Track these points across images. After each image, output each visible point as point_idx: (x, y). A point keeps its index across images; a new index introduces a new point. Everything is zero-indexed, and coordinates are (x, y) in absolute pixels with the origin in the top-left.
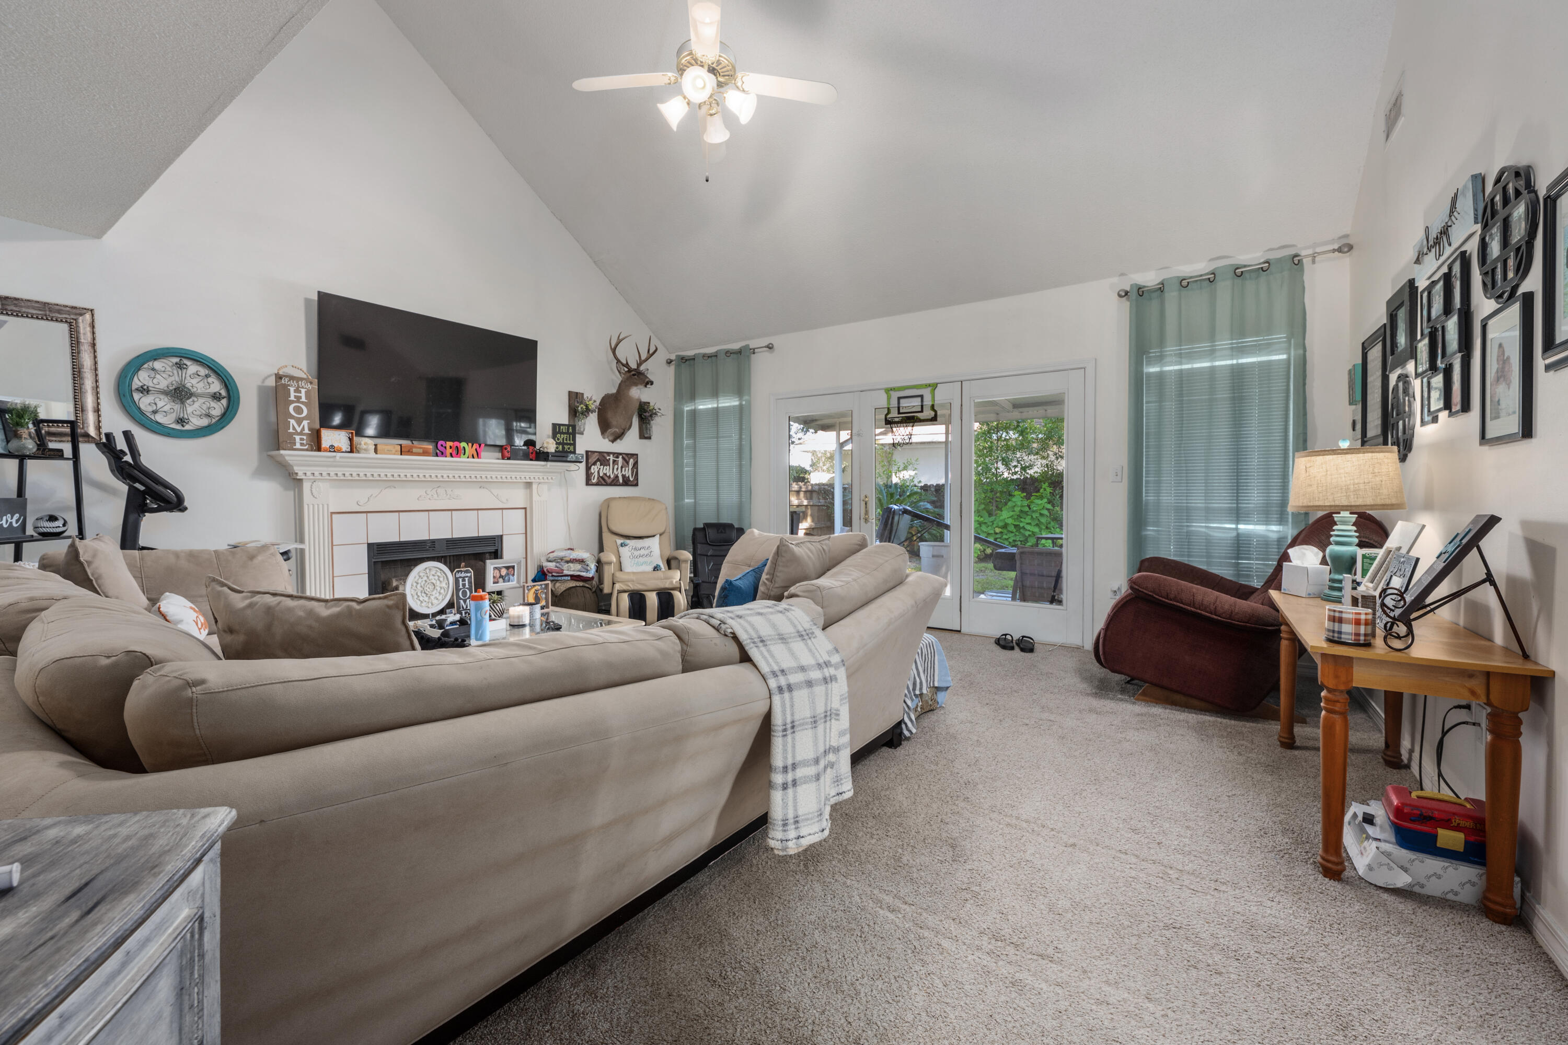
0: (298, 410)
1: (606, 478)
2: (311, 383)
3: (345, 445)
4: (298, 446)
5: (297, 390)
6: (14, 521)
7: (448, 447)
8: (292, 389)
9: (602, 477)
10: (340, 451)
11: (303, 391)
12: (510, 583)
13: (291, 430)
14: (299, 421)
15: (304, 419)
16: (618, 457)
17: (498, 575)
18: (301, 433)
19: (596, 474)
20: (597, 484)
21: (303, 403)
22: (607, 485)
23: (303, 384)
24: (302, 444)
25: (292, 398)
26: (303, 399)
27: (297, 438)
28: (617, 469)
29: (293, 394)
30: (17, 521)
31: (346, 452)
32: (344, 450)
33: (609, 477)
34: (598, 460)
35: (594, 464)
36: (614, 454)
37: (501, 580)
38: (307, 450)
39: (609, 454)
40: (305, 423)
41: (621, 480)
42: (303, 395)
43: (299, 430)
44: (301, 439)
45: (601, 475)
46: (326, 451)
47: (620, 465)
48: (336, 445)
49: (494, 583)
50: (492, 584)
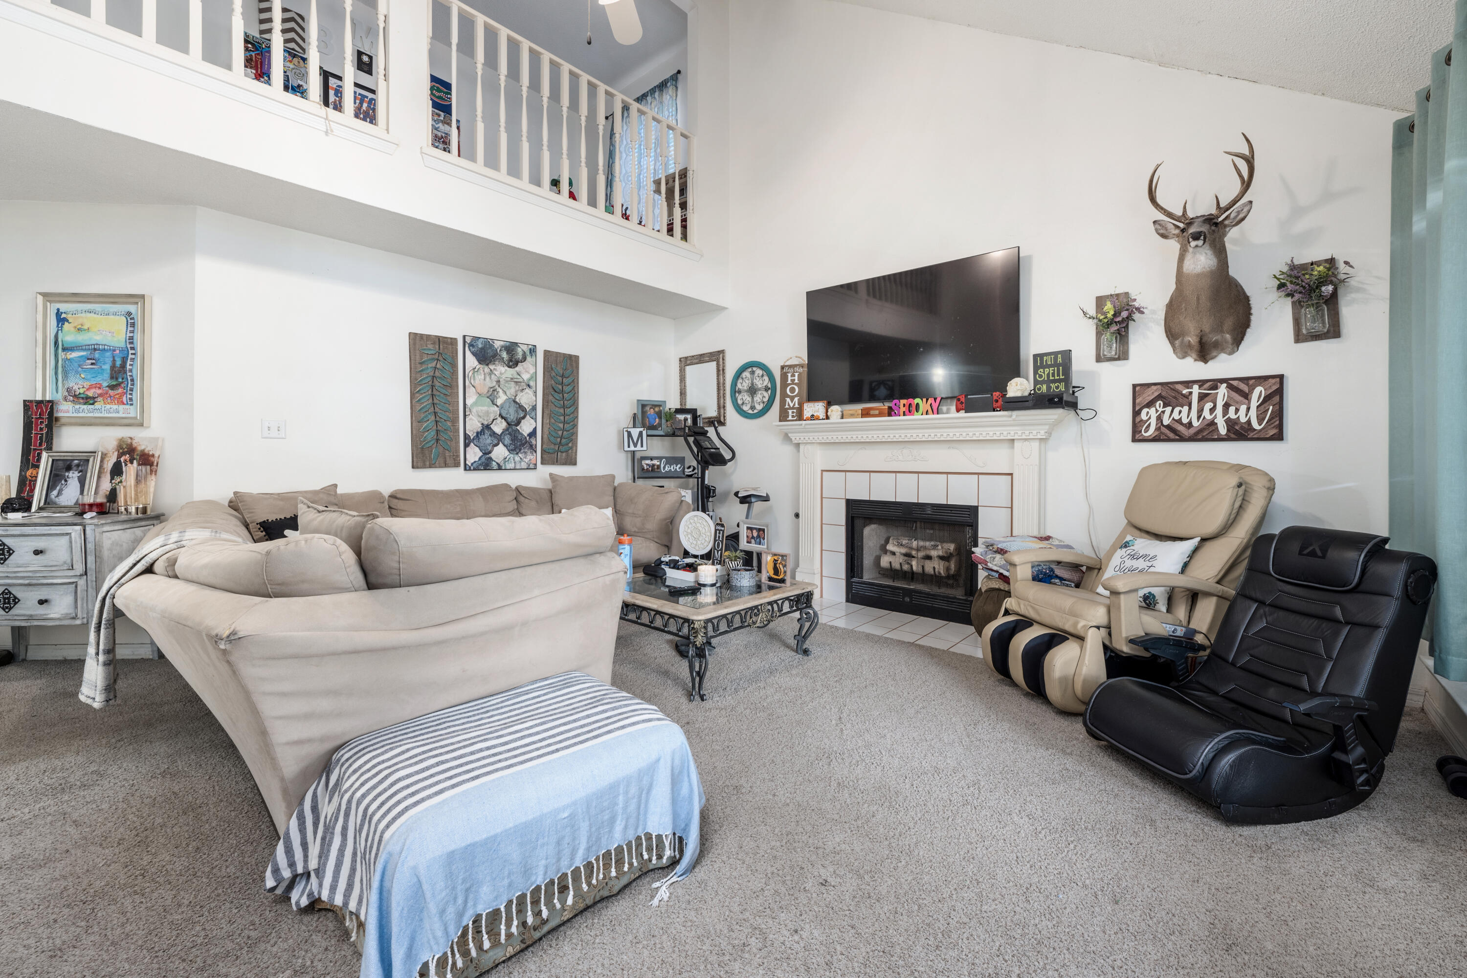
0: (792, 390)
1: (1180, 428)
2: (802, 367)
3: (822, 415)
4: (790, 418)
5: (793, 375)
6: (678, 468)
7: (902, 406)
8: (789, 375)
9: (1168, 427)
10: (818, 419)
11: (796, 374)
12: (761, 546)
13: (787, 407)
14: (792, 399)
15: (796, 396)
16: (1215, 387)
17: (750, 535)
18: (793, 408)
19: (1153, 422)
20: (1155, 439)
21: (796, 384)
22: (1182, 439)
23: (797, 369)
24: (793, 416)
25: (789, 382)
26: (796, 381)
27: (790, 411)
28: (1212, 410)
29: (790, 378)
30: (679, 468)
31: (823, 419)
32: (821, 418)
33: (1190, 425)
34: (1160, 397)
35: (1150, 404)
36: (1201, 383)
37: (753, 541)
38: (796, 420)
39: (1188, 384)
40: (796, 399)
41: (1223, 430)
42: (796, 378)
43: (791, 405)
44: (793, 412)
45: (1166, 421)
46: (807, 419)
47: (1220, 404)
48: (815, 415)
49: (748, 542)
50: (745, 543)
